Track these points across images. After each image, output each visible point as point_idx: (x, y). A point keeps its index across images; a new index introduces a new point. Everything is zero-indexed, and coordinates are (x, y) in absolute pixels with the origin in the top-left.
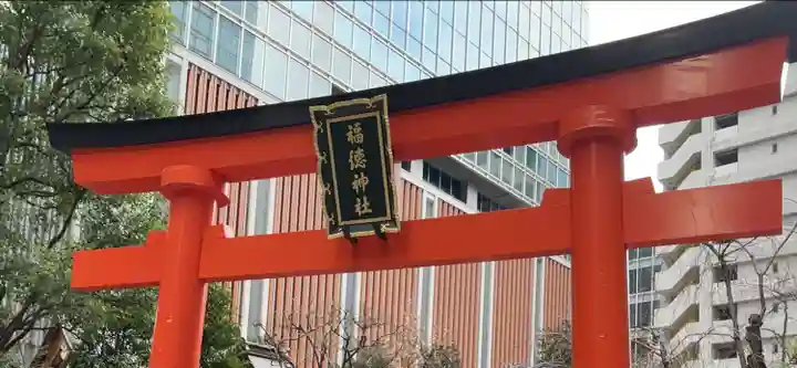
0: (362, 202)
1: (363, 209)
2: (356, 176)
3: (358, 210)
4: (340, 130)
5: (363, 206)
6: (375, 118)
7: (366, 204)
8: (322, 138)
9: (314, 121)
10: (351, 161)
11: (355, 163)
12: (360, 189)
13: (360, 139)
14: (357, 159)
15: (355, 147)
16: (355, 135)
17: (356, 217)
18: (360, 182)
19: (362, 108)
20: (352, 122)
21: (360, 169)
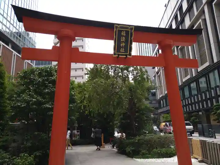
0: (122, 49)
1: (122, 51)
2: (122, 43)
3: (121, 51)
4: (120, 32)
5: (122, 50)
6: (129, 31)
7: (123, 50)
8: (116, 32)
9: (115, 28)
10: (121, 39)
11: (122, 40)
12: (123, 46)
13: (125, 35)
14: (123, 39)
15: (123, 36)
16: (123, 34)
17: (120, 52)
19: (127, 28)
20: (123, 31)
21: (123, 41)
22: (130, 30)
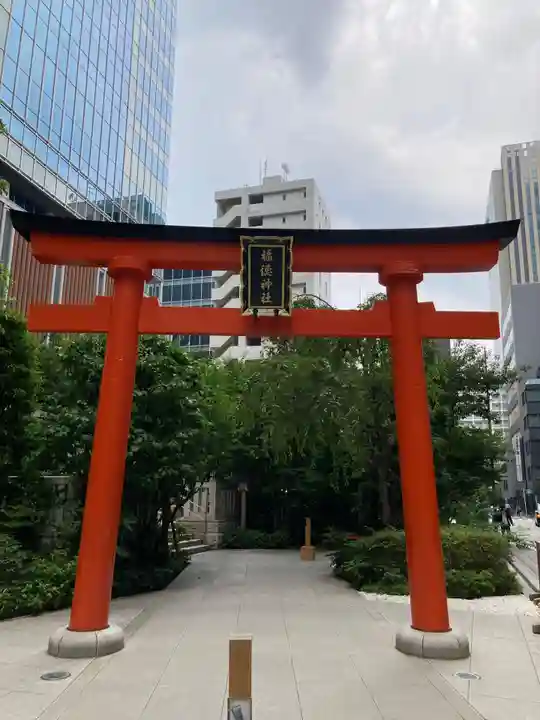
0: (266, 296)
1: (266, 300)
2: (264, 280)
3: (263, 300)
4: (257, 253)
6: (281, 249)
7: (269, 297)
8: (245, 255)
9: (241, 244)
10: (262, 270)
12: (266, 288)
13: (270, 259)
14: (266, 271)
15: (266, 263)
16: (267, 256)
17: (262, 304)
18: (266, 284)
20: (266, 249)
21: (268, 276)
22: (283, 247)
